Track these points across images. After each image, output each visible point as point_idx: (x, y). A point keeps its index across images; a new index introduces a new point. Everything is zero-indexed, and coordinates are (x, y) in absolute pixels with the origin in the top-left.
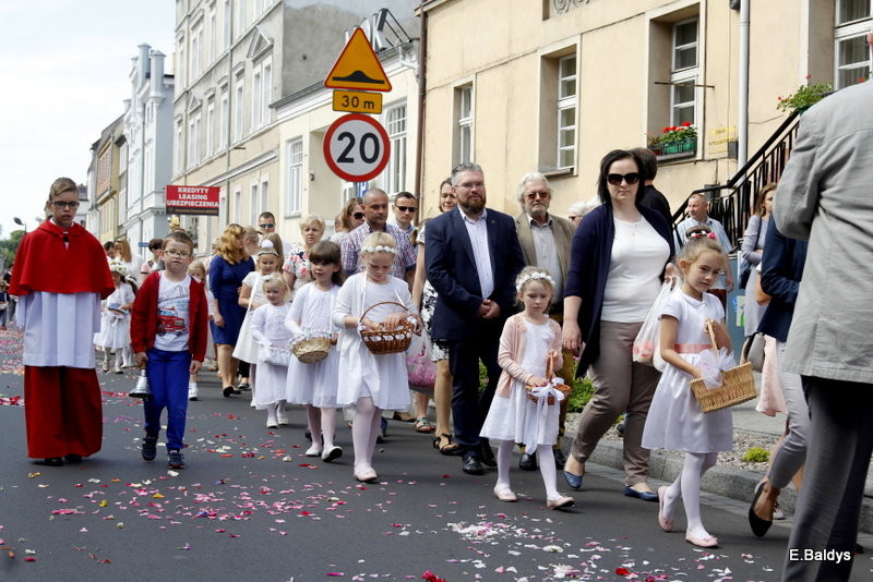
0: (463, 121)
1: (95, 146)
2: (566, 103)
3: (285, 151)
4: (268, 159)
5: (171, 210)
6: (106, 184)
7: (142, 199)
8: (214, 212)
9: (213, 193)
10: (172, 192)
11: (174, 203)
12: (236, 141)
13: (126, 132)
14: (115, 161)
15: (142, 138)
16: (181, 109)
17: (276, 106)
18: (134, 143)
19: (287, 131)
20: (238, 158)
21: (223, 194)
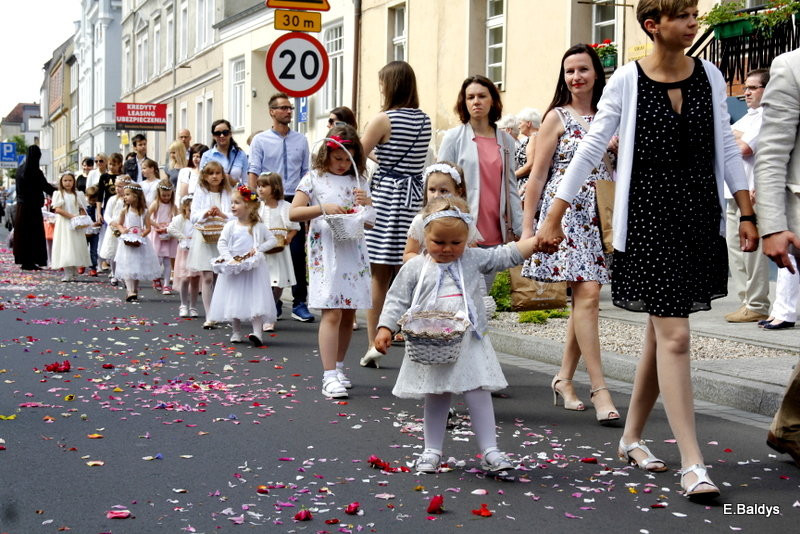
0: (397, 40)
1: (47, 66)
2: (493, 22)
3: (228, 70)
4: (212, 77)
5: (120, 126)
6: (58, 102)
7: (93, 116)
8: (162, 127)
9: (161, 110)
10: (122, 109)
11: (124, 119)
12: (181, 60)
13: (76, 52)
14: (66, 80)
15: (92, 57)
16: (129, 30)
17: (220, 26)
18: (84, 62)
19: (230, 51)
20: (183, 76)
21: (170, 110)
